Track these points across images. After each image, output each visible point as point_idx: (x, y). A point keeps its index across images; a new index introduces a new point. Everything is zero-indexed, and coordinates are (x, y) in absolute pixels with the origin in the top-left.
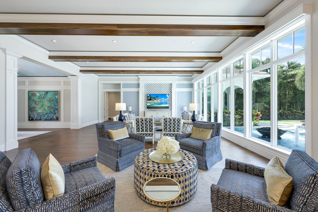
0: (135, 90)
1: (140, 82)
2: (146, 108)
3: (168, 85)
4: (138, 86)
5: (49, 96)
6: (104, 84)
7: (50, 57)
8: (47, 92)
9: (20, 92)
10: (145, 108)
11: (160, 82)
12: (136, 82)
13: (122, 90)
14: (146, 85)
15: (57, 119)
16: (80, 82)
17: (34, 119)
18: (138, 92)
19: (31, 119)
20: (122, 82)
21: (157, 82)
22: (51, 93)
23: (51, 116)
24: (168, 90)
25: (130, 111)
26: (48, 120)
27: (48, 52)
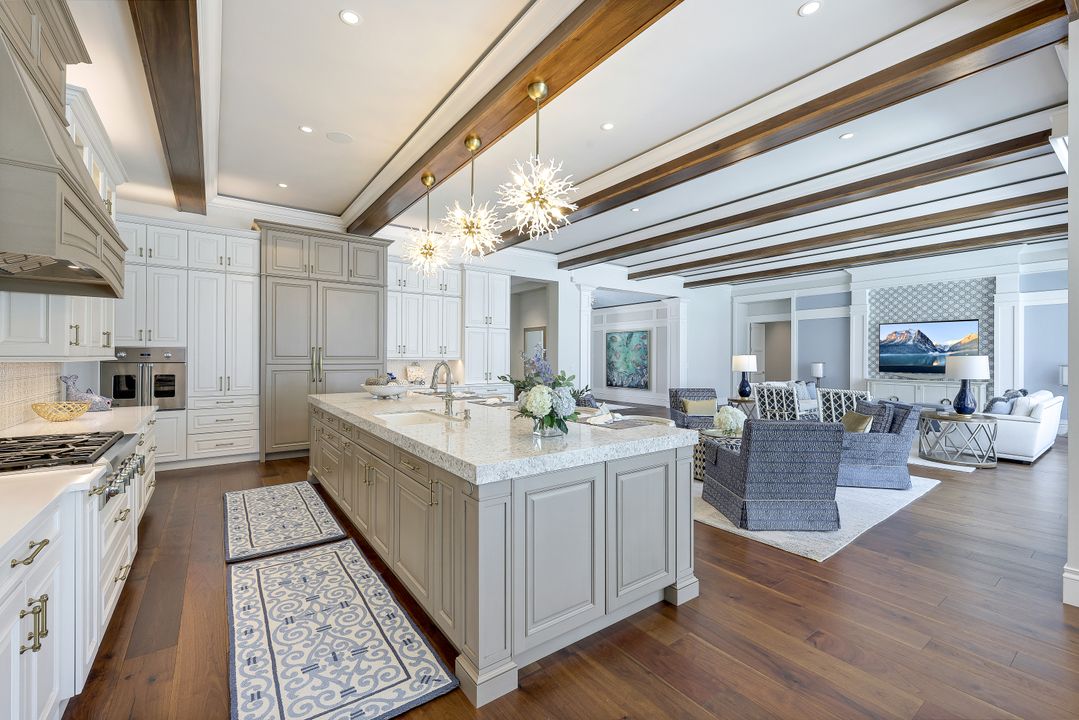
0: (836, 313)
1: (853, 288)
2: (878, 370)
3: (979, 283)
4: (847, 299)
5: (635, 340)
6: (749, 304)
7: (631, 277)
8: (631, 334)
9: (595, 335)
10: (873, 370)
11: (934, 279)
12: (840, 289)
13: (796, 316)
14: (878, 293)
15: (646, 386)
16: (683, 307)
17: (614, 383)
18: (847, 320)
19: (610, 384)
20: (794, 295)
21: (925, 280)
22: (637, 335)
23: (637, 379)
24: (979, 305)
25: (818, 379)
26: (633, 387)
27: (627, 269)
